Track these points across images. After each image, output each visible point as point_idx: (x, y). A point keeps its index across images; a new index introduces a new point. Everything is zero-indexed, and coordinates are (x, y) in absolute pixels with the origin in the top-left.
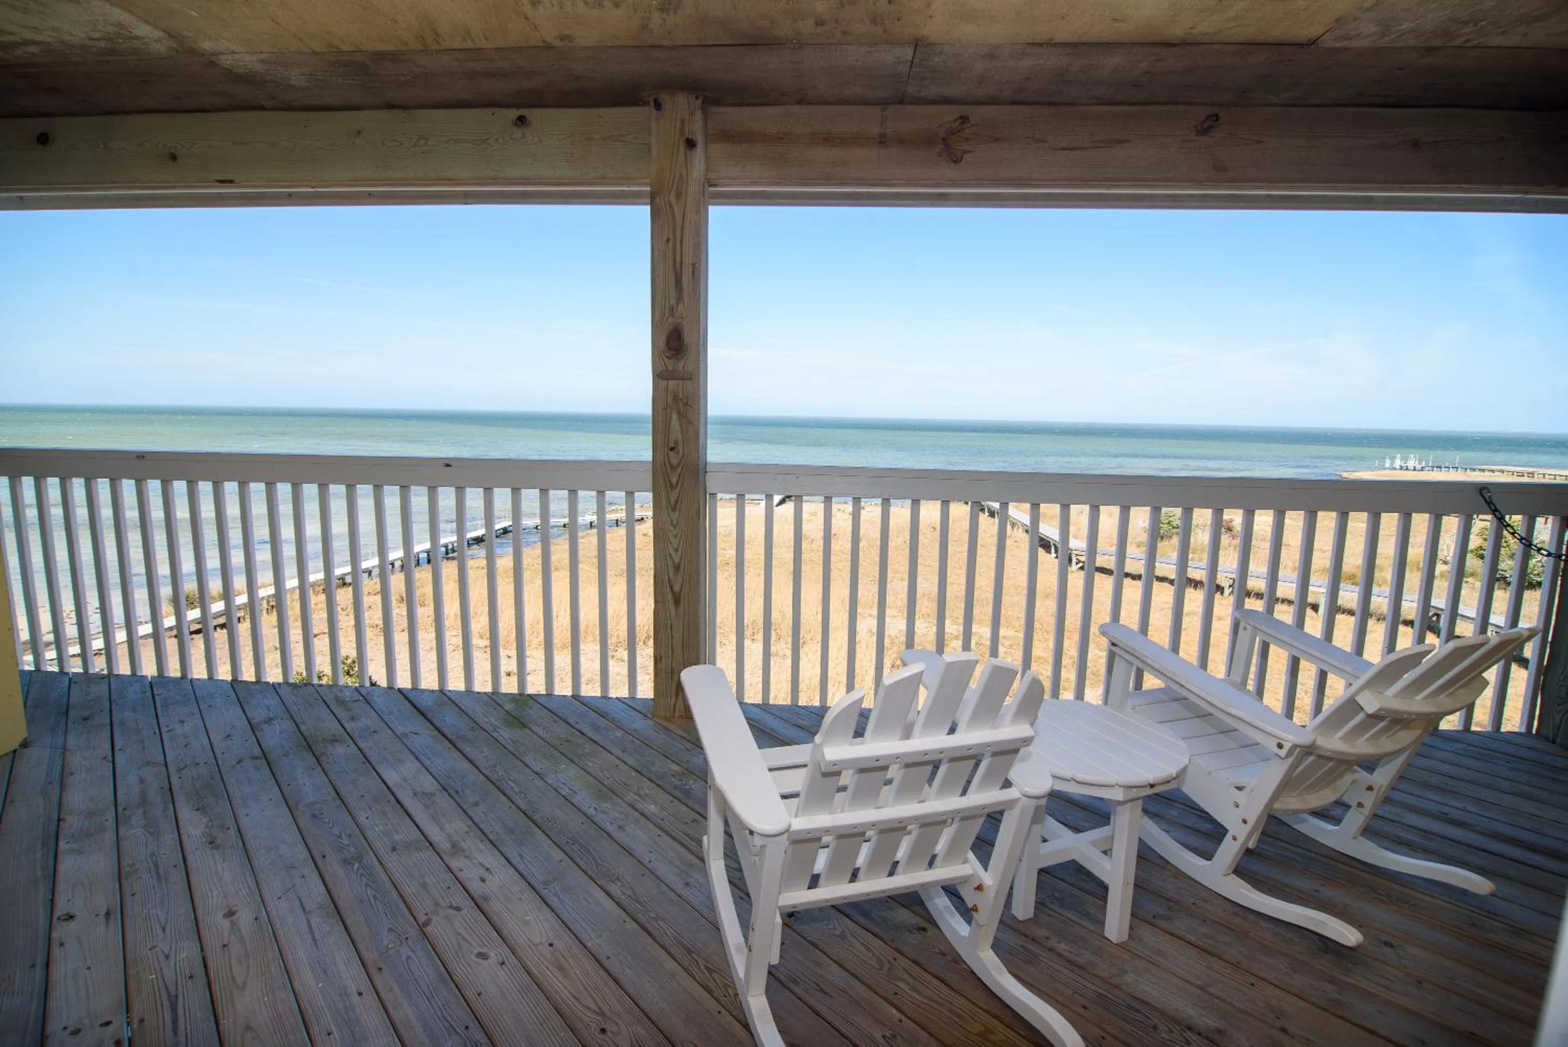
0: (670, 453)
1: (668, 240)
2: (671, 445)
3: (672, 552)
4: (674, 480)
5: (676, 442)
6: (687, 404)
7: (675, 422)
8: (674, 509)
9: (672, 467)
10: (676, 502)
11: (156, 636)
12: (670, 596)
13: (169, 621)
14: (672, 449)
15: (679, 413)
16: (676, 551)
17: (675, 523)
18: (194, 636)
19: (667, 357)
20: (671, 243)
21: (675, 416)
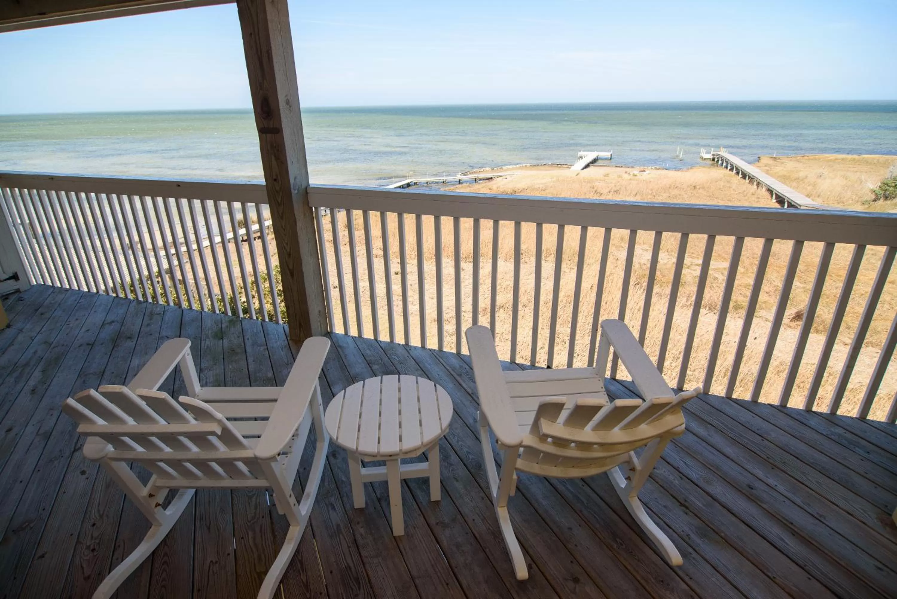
0: (275, 182)
1: (251, 34)
2: (274, 177)
3: (285, 245)
4: (279, 201)
5: (277, 176)
6: (278, 150)
7: (274, 163)
8: (282, 218)
9: (277, 192)
10: (282, 213)
11: (223, 242)
12: (288, 272)
13: (230, 235)
14: (275, 180)
15: (275, 156)
16: (287, 244)
17: (284, 227)
18: (243, 243)
19: (263, 118)
20: (253, 36)
21: (273, 158)
